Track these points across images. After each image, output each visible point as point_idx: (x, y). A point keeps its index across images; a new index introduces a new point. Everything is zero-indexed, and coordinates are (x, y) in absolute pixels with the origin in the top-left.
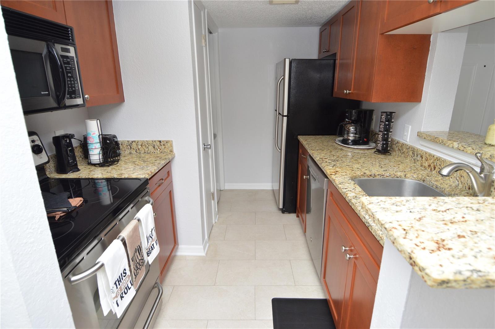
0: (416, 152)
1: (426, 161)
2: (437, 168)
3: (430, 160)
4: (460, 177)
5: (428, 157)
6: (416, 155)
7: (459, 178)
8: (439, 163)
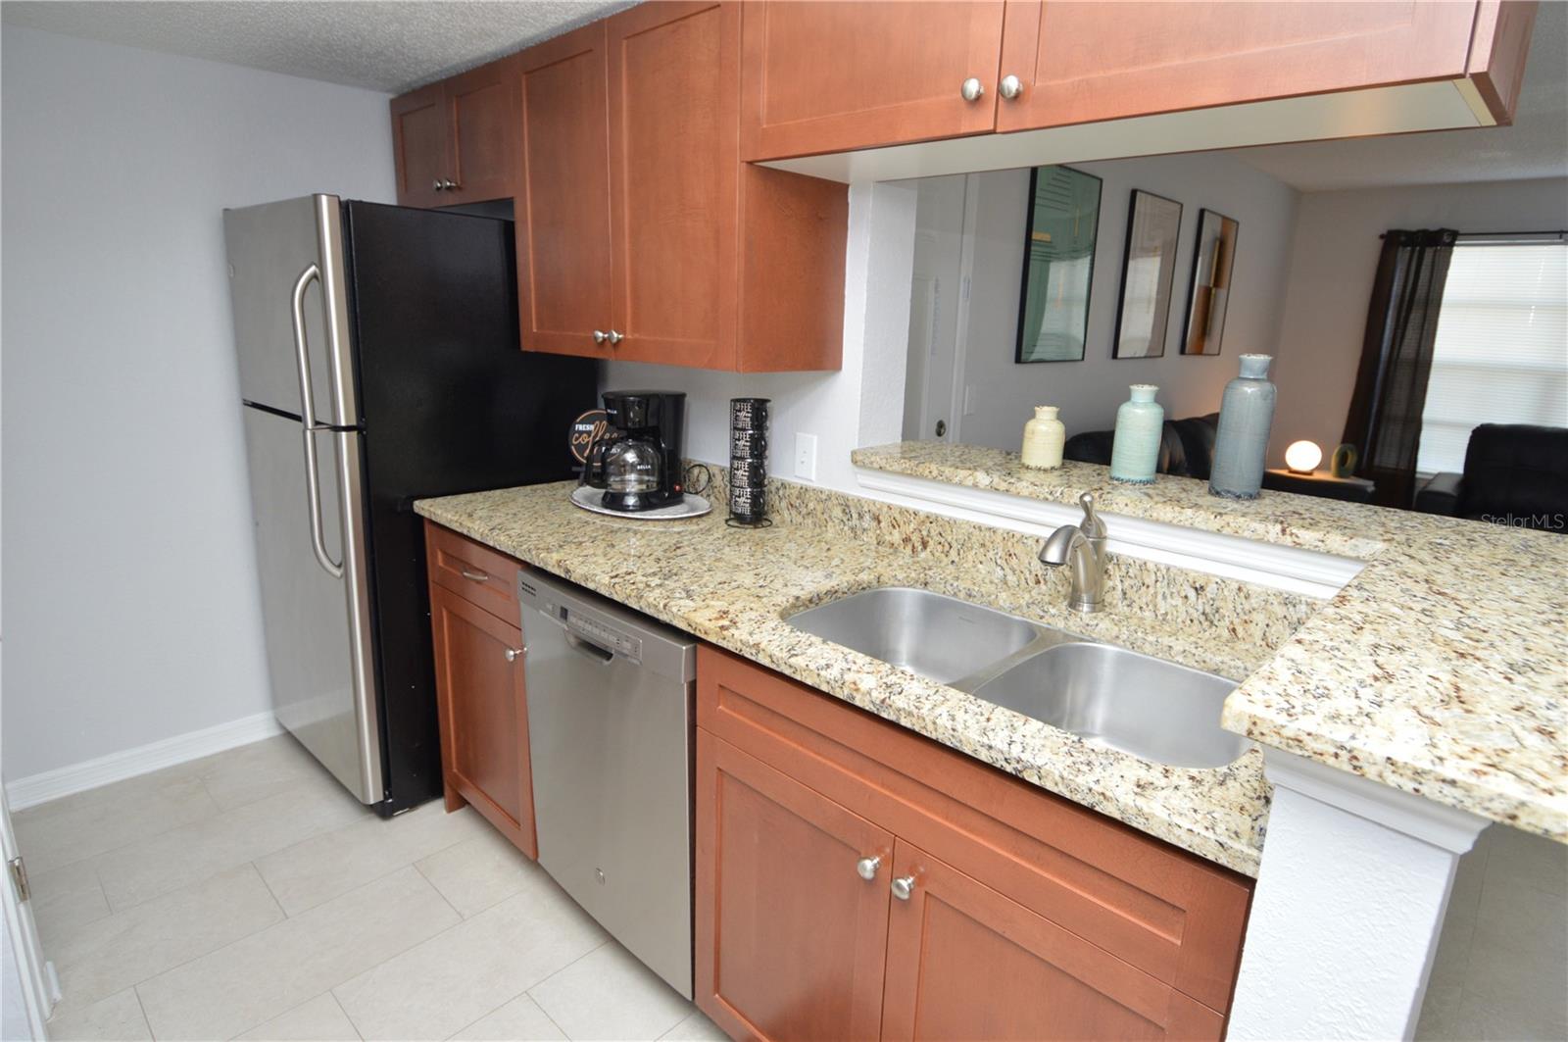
0: (856, 508)
1: (894, 527)
2: (931, 543)
3: (905, 523)
4: (1007, 557)
5: (898, 517)
6: (855, 516)
7: (1004, 561)
8: (935, 529)
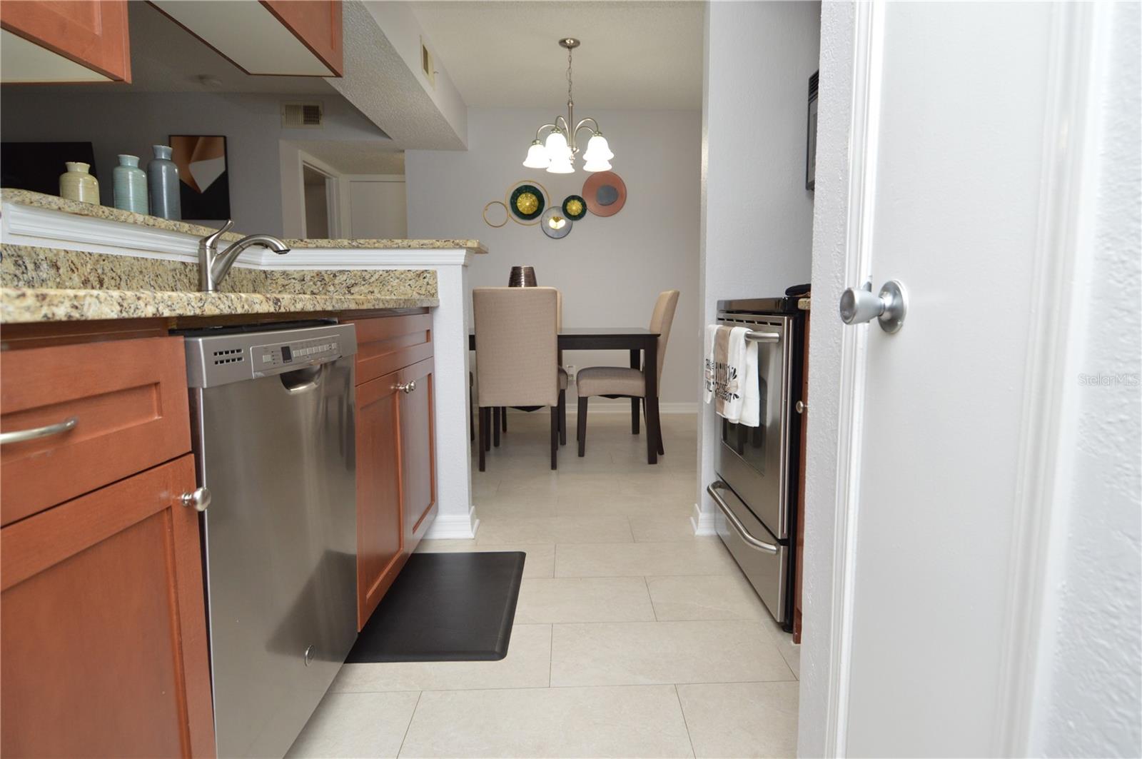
1: (73, 271)
2: (106, 279)
3: (82, 265)
8: (107, 265)
